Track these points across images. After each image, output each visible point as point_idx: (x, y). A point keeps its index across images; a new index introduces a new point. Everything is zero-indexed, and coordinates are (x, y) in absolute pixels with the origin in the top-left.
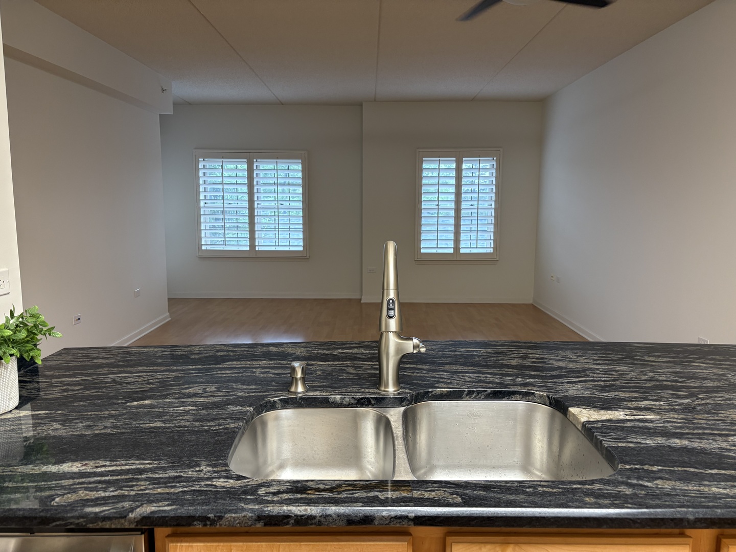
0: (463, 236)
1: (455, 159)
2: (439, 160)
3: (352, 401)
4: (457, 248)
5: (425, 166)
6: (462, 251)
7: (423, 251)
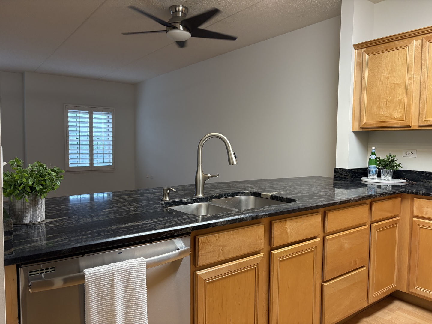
0: (95, 156)
1: (88, 112)
2: (79, 112)
3: (191, 201)
4: (91, 163)
5: (69, 115)
6: (95, 165)
7: (70, 165)
